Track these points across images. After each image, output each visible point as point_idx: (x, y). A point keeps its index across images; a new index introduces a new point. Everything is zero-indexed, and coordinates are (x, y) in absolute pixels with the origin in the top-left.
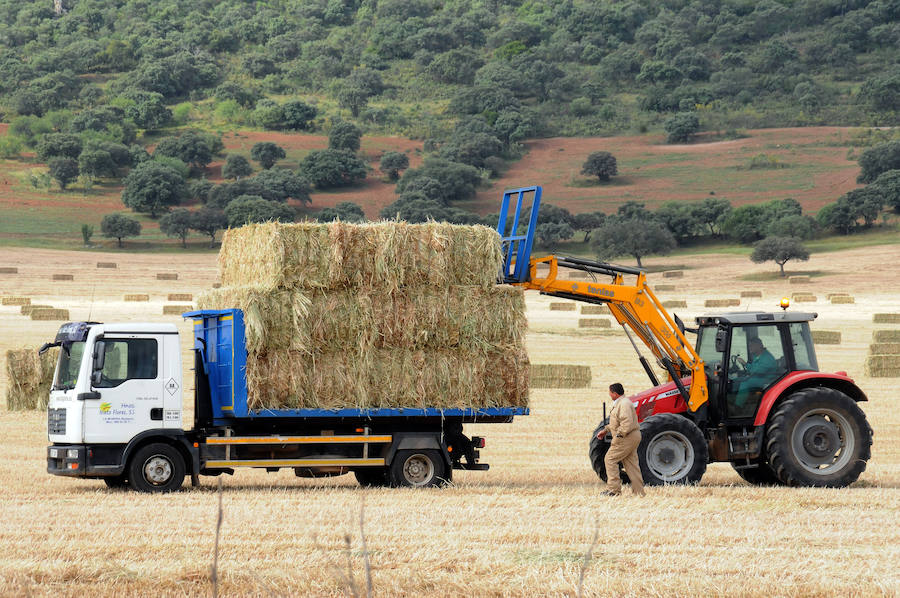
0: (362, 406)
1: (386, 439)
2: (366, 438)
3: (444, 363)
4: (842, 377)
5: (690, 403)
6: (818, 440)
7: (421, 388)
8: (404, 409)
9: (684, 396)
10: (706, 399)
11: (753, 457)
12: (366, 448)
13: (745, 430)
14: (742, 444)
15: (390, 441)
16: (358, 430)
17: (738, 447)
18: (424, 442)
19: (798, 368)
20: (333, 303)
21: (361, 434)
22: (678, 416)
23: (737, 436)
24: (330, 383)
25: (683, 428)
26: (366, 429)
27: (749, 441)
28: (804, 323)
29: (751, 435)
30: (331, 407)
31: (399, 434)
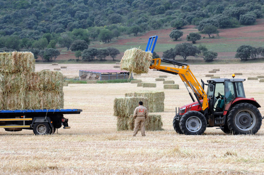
0: (22, 109)
1: (31, 119)
2: (24, 119)
3: (50, 95)
4: (253, 100)
5: (202, 108)
6: (244, 120)
7: (42, 103)
8: (37, 110)
9: (200, 105)
10: (207, 106)
11: (222, 125)
12: (24, 122)
13: (220, 116)
14: (219, 121)
15: (32, 120)
16: (21, 117)
17: (218, 122)
18: (42, 120)
19: (238, 97)
20: (13, 77)
21: (23, 118)
22: (199, 112)
23: (218, 118)
24: (12, 102)
25: (199, 116)
26: (24, 116)
27: (221, 120)
28: (241, 82)
29: (222, 118)
30: (11, 110)
31: (34, 118)
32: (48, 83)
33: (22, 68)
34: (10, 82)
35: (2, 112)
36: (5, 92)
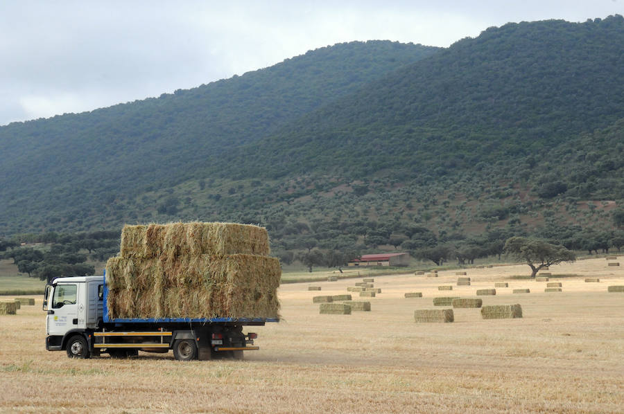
0: (157, 316)
1: (169, 334)
2: (162, 333)
8: (178, 319)
12: (162, 338)
16: (158, 329)
21: (160, 331)
26: (162, 329)
30: (143, 318)
31: (175, 331)
32: (193, 274)
33: (159, 251)
34: (143, 274)
35: (132, 322)
36: (137, 289)
